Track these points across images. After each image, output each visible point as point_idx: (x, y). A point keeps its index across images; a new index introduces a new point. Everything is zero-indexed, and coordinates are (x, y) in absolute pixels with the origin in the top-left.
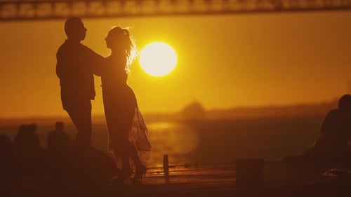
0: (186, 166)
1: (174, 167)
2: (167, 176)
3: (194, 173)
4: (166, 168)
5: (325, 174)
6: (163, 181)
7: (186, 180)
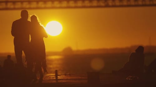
0: (65, 75)
1: (60, 75)
2: (57, 79)
3: (69, 78)
4: (56, 75)
5: (127, 79)
6: (55, 81)
7: (65, 81)
